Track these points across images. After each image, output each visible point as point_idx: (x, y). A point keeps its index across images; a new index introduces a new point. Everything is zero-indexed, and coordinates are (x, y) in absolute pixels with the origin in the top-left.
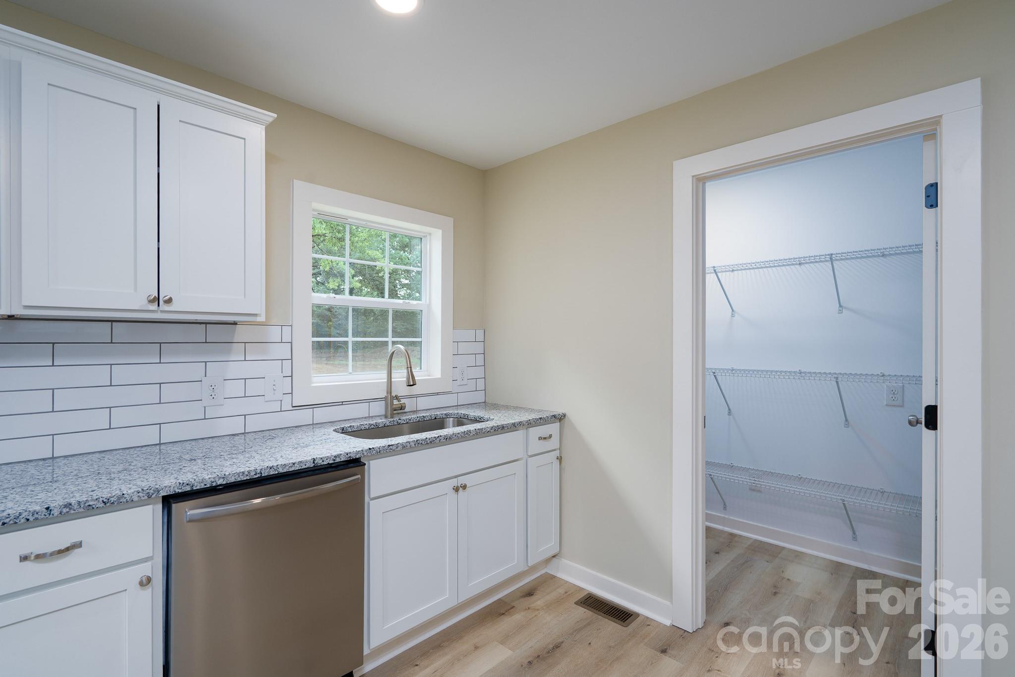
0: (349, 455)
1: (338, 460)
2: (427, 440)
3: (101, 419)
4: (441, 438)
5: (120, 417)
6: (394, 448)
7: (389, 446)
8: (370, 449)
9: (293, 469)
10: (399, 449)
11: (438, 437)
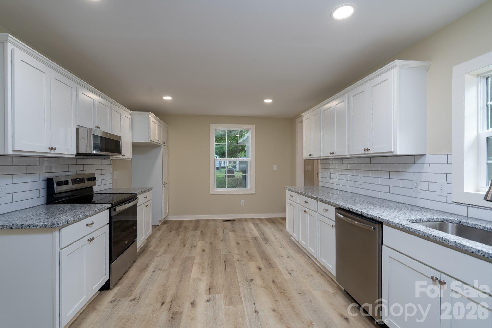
1: (368, 216)
9: (356, 212)
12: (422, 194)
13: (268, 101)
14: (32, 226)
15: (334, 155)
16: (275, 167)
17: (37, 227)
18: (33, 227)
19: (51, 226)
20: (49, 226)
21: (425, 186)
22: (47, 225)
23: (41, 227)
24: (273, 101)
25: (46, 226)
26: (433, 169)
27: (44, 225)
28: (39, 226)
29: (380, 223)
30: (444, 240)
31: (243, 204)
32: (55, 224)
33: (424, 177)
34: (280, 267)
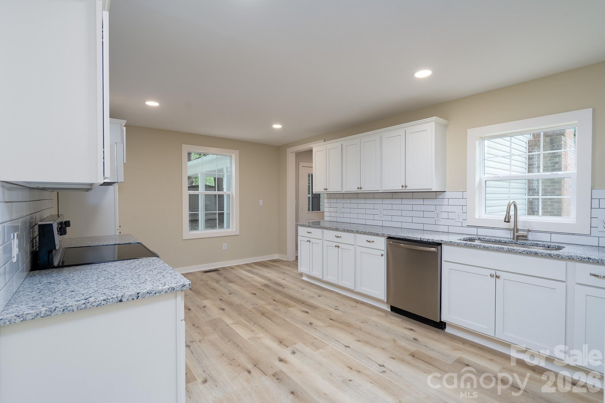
0: (433, 240)
1: (429, 241)
2: (472, 245)
3: (410, 219)
4: (481, 246)
5: (415, 220)
6: (453, 243)
7: (450, 242)
8: (442, 240)
9: (414, 239)
10: (455, 244)
11: (479, 245)
12: (443, 222)
13: (277, 126)
14: (154, 292)
15: (361, 190)
16: (261, 202)
17: (161, 293)
18: (156, 293)
19: (181, 289)
20: (178, 289)
21: (445, 215)
22: (175, 288)
23: (166, 292)
24: (283, 126)
25: (174, 290)
26: (451, 202)
27: (170, 289)
28: (164, 291)
29: (439, 244)
30: (500, 248)
31: (226, 249)
32: (186, 285)
33: (444, 208)
34: (322, 306)
